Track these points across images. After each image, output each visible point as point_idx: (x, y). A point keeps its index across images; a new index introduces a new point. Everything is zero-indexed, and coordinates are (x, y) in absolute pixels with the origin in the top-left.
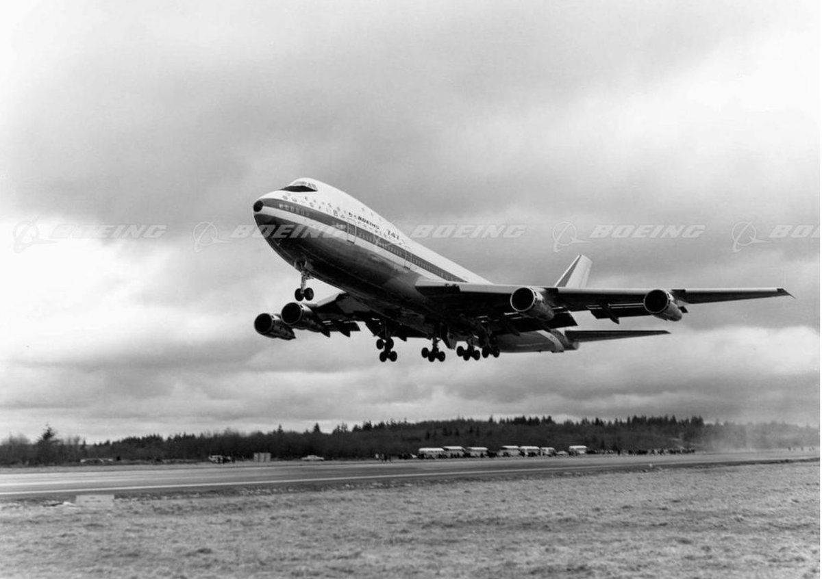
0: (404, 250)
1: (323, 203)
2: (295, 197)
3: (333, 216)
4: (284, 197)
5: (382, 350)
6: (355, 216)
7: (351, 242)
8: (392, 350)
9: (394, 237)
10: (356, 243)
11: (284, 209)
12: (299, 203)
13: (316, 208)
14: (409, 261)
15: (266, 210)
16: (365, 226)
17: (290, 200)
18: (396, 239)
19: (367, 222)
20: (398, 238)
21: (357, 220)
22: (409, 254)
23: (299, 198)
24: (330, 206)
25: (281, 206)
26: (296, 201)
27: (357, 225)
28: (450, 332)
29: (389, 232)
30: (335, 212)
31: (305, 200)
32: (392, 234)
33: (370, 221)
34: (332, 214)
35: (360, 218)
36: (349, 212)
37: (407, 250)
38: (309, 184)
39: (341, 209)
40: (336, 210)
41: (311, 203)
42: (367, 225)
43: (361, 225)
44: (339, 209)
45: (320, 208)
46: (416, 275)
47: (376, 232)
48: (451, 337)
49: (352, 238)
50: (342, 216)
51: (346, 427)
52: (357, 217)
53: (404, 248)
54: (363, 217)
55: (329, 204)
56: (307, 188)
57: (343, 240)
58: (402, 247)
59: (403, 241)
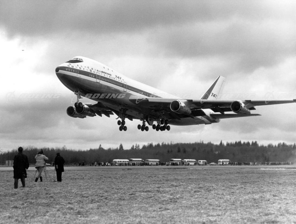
0: (123, 84)
1: (85, 67)
2: (73, 65)
3: (90, 72)
4: (68, 65)
5: (120, 126)
6: (100, 71)
7: (98, 83)
8: (125, 126)
9: (119, 78)
10: (100, 83)
11: (68, 71)
12: (75, 68)
13: (82, 69)
14: (126, 88)
15: (60, 71)
16: (105, 75)
17: (71, 67)
18: (119, 79)
19: (106, 73)
20: (120, 79)
21: (101, 73)
22: (126, 85)
23: (75, 66)
24: (89, 68)
25: (67, 69)
26: (73, 67)
27: (101, 75)
28: (150, 118)
29: (117, 76)
30: (91, 70)
31: (77, 66)
32: (118, 77)
33: (107, 72)
34: (89, 71)
35: (102, 72)
36: (97, 70)
37: (125, 83)
38: (80, 59)
39: (93, 68)
40: (91, 69)
41: (80, 67)
42: (105, 74)
43: (103, 75)
44: (92, 69)
45: (84, 69)
46: (130, 94)
47: (110, 77)
48: (150, 120)
49: (98, 81)
50: (94, 72)
51: (139, 146)
52: (101, 72)
53: (123, 83)
54: (103, 71)
55: (88, 67)
56: (79, 61)
57: (94, 82)
58: (123, 82)
59: (123, 80)
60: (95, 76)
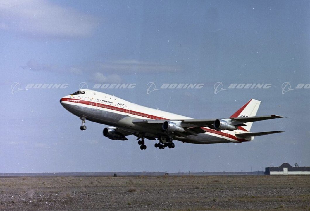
2: (75, 97)
4: (70, 97)
14: (128, 113)
15: (63, 102)
16: (105, 103)
18: (121, 106)
22: (128, 110)
25: (68, 100)
27: (101, 103)
29: (119, 103)
30: (91, 100)
31: (78, 97)
33: (108, 101)
36: (98, 99)
38: (82, 91)
44: (93, 98)
45: (84, 99)
47: (111, 104)
49: (98, 108)
50: (94, 101)
52: (102, 100)
55: (88, 97)
58: (125, 108)
59: (126, 106)
60: (95, 104)
